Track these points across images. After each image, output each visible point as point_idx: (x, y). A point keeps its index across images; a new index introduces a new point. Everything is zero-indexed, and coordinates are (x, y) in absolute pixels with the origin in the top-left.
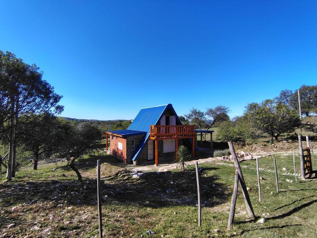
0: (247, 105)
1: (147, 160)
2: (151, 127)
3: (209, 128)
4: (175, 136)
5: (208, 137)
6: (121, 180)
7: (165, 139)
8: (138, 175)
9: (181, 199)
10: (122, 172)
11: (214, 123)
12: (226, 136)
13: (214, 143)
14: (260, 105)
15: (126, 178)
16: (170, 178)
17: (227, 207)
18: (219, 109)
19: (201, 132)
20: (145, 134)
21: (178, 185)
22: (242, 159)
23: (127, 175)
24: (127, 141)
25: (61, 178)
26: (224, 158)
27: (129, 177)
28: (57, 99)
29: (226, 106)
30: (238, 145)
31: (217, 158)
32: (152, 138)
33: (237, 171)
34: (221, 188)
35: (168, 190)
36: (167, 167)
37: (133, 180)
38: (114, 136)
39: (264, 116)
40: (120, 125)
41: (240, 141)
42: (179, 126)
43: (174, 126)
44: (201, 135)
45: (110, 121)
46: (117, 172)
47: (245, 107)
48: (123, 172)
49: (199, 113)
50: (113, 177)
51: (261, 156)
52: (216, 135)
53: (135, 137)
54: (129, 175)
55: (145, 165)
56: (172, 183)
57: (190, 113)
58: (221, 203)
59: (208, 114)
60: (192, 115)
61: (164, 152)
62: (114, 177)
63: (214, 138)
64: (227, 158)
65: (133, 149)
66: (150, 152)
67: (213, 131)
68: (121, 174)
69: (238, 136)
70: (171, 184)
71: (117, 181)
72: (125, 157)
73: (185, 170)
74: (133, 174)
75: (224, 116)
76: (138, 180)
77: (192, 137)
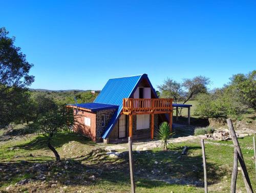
0: (232, 77)
1: (119, 138)
2: (124, 101)
3: (185, 102)
4: (151, 110)
5: (184, 112)
6: (96, 160)
7: (141, 114)
8: (116, 155)
9: (169, 180)
10: (96, 151)
11: (191, 96)
12: (206, 111)
13: (192, 119)
14: (246, 77)
15: (102, 157)
16: (153, 157)
17: (220, 187)
18: (197, 79)
19: (177, 106)
20: (117, 108)
21: (164, 165)
22: (227, 138)
23: (103, 154)
24: (96, 116)
25: (28, 158)
26: (208, 136)
27: (106, 157)
28: (27, 68)
29: (207, 77)
30: (220, 121)
31: (200, 136)
32: (125, 113)
33: (236, 149)
34: (212, 168)
35: (153, 170)
36: (145, 145)
37: (111, 159)
38: (79, 110)
39: (251, 90)
40: (79, 97)
41: (221, 117)
42: (155, 99)
43: (149, 99)
44: (177, 109)
45: (62, 91)
46: (90, 151)
47: (230, 79)
48: (98, 151)
49: (175, 84)
50: (86, 157)
51: (247, 135)
52: (195, 109)
53: (105, 111)
54: (105, 154)
55: (117, 144)
56: (156, 162)
57: (164, 84)
58: (214, 183)
59: (185, 86)
60: (166, 87)
61: (137, 129)
62: (88, 157)
63: (192, 114)
64: (211, 136)
65: (103, 125)
66: (122, 129)
67: (191, 106)
68: (96, 153)
69: (220, 112)
70: (155, 164)
71: (92, 161)
72: (94, 135)
73: (167, 149)
74: (110, 154)
75: (201, 87)
76: (117, 159)
77: (169, 112)
